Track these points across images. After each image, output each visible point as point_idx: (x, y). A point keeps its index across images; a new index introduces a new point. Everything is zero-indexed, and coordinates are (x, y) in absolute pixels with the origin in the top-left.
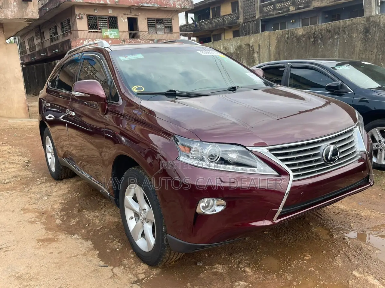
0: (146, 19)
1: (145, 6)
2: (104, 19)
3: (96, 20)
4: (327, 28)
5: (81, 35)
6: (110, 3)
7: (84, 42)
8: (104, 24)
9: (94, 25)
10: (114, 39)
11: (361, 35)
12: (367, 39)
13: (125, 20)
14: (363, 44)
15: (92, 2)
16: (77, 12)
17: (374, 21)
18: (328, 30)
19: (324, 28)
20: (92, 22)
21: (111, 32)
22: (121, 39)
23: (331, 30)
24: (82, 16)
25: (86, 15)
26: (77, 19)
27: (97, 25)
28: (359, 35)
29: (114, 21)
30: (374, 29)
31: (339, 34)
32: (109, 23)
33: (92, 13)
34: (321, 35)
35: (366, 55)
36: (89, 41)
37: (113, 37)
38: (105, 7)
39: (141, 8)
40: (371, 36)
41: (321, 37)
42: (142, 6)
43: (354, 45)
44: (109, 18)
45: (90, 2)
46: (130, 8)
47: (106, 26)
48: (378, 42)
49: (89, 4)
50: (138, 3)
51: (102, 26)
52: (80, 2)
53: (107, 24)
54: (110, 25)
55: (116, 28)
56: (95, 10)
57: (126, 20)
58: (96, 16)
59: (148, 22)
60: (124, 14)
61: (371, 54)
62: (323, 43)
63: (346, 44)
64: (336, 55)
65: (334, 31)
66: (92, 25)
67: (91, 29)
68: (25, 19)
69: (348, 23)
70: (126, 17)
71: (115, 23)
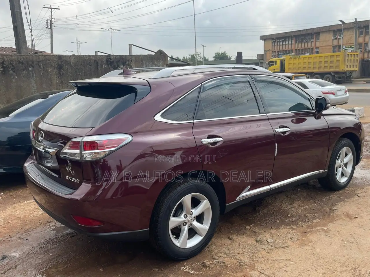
4: (19, 60)
11: (55, 70)
12: (61, 74)
14: (58, 78)
17: (66, 60)
18: (19, 61)
19: (15, 59)
23: (23, 62)
28: (54, 70)
30: (66, 66)
31: (33, 67)
34: (13, 66)
35: (63, 87)
40: (65, 72)
41: (12, 67)
43: (51, 79)
48: (71, 77)
61: (67, 86)
62: (16, 73)
63: (43, 76)
64: (34, 86)
65: (28, 64)
69: (41, 58)
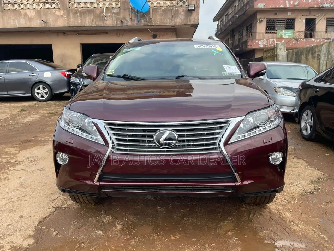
0: (326, 19)
1: (325, 7)
2: (282, 21)
3: (274, 22)
5: (258, 36)
6: (289, 7)
7: (259, 42)
8: (281, 25)
9: (272, 27)
10: (288, 38)
13: (302, 21)
15: (272, 7)
16: (258, 17)
20: (271, 24)
21: (286, 33)
22: (294, 39)
24: (262, 20)
25: (266, 19)
26: (257, 22)
27: (274, 27)
29: (291, 22)
32: (286, 24)
33: (272, 16)
36: (264, 41)
37: (287, 37)
38: (285, 10)
39: (322, 8)
42: (322, 7)
44: (287, 20)
45: (270, 7)
46: (310, 10)
47: (283, 27)
49: (270, 9)
50: (318, 4)
51: (279, 27)
52: (262, 8)
53: (284, 25)
54: (287, 26)
55: (292, 29)
56: (275, 14)
57: (304, 21)
58: (275, 19)
59: (327, 22)
60: (303, 16)
66: (270, 27)
67: (269, 31)
68: (189, 24)
70: (305, 18)
71: (292, 24)
